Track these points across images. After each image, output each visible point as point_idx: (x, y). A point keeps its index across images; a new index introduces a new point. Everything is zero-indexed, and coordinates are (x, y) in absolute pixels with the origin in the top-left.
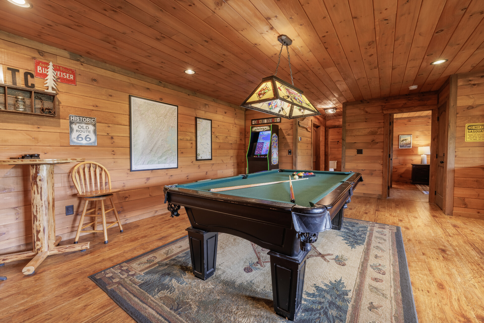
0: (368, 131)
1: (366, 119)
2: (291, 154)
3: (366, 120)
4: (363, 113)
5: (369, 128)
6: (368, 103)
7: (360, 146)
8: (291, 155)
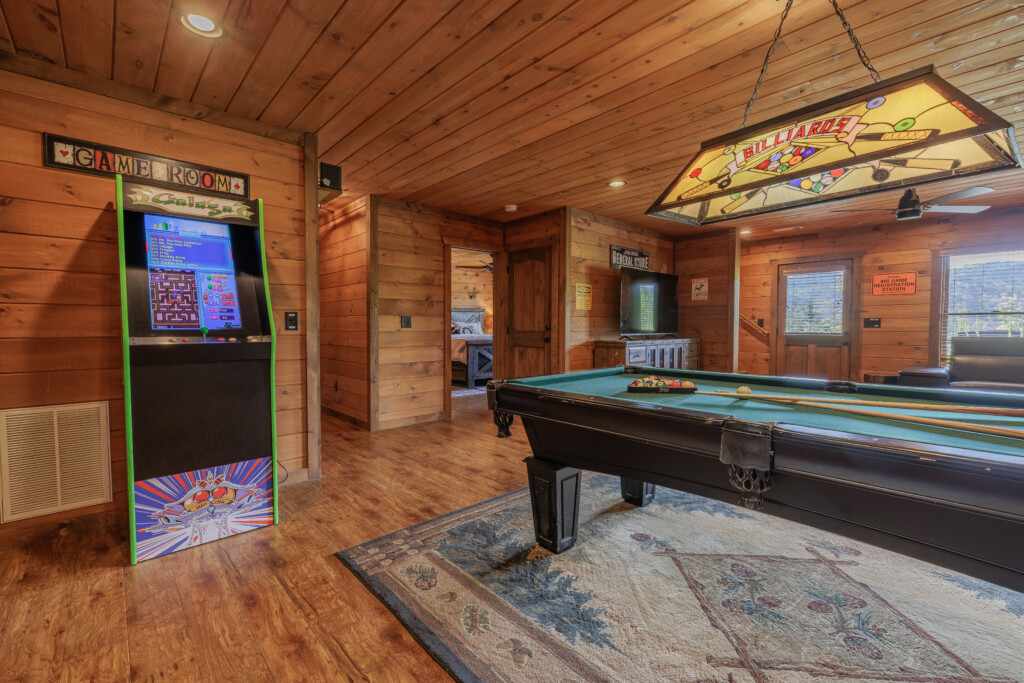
0: (419, 275)
1: (416, 248)
2: (296, 329)
3: (417, 251)
4: (409, 232)
5: (420, 269)
6: (419, 212)
7: (406, 307)
8: (298, 332)
